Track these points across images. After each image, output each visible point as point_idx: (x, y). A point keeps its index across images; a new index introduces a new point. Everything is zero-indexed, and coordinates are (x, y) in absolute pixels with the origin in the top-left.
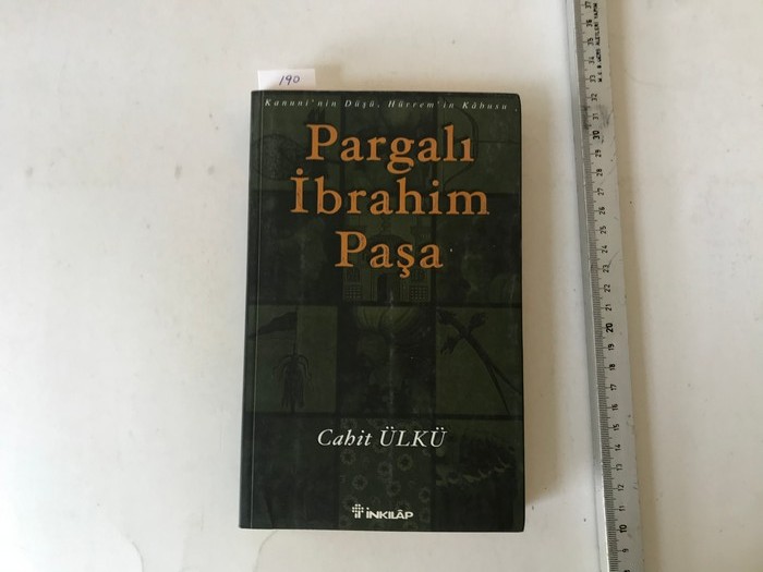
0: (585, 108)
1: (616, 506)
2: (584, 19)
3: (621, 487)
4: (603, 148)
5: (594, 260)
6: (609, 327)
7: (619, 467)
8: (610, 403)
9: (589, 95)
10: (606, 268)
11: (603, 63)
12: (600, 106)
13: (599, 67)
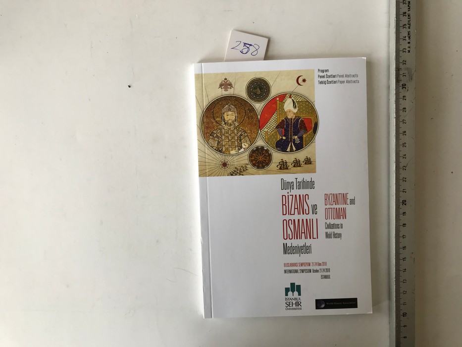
0: (398, 69)
1: (402, 302)
2: (402, 12)
3: (405, 293)
4: (407, 94)
5: (398, 163)
6: (404, 202)
7: (404, 281)
8: (401, 246)
9: (401, 61)
10: (404, 168)
11: (411, 41)
12: (408, 69)
13: (409, 43)
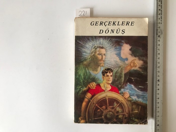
0: (157, 30)
1: (157, 120)
2: (159, 9)
3: (158, 116)
4: (161, 39)
5: (156, 65)
6: (158, 80)
7: (158, 112)
8: (157, 98)
9: (158, 27)
10: (159, 67)
11: (162, 20)
12: (161, 30)
13: (161, 20)
